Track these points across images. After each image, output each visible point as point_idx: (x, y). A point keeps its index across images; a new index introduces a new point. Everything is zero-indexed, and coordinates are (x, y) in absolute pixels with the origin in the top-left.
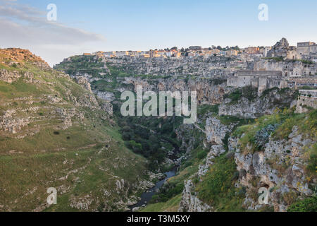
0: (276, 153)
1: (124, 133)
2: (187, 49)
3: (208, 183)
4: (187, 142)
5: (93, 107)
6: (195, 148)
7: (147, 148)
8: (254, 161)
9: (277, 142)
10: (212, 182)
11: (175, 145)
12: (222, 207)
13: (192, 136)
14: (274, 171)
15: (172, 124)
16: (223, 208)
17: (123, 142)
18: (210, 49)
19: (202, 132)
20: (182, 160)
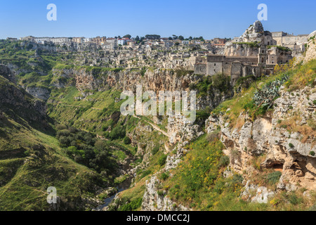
0: (295, 109)
1: (62, 138)
2: (143, 38)
3: (184, 176)
4: (144, 147)
5: (17, 104)
6: (154, 154)
7: (93, 155)
8: (255, 132)
9: (295, 93)
10: (189, 173)
11: (128, 153)
12: (207, 205)
13: (150, 139)
14: (294, 135)
15: (124, 128)
16: (209, 207)
17: (60, 149)
18: (170, 38)
19: (162, 135)
20: (138, 170)
